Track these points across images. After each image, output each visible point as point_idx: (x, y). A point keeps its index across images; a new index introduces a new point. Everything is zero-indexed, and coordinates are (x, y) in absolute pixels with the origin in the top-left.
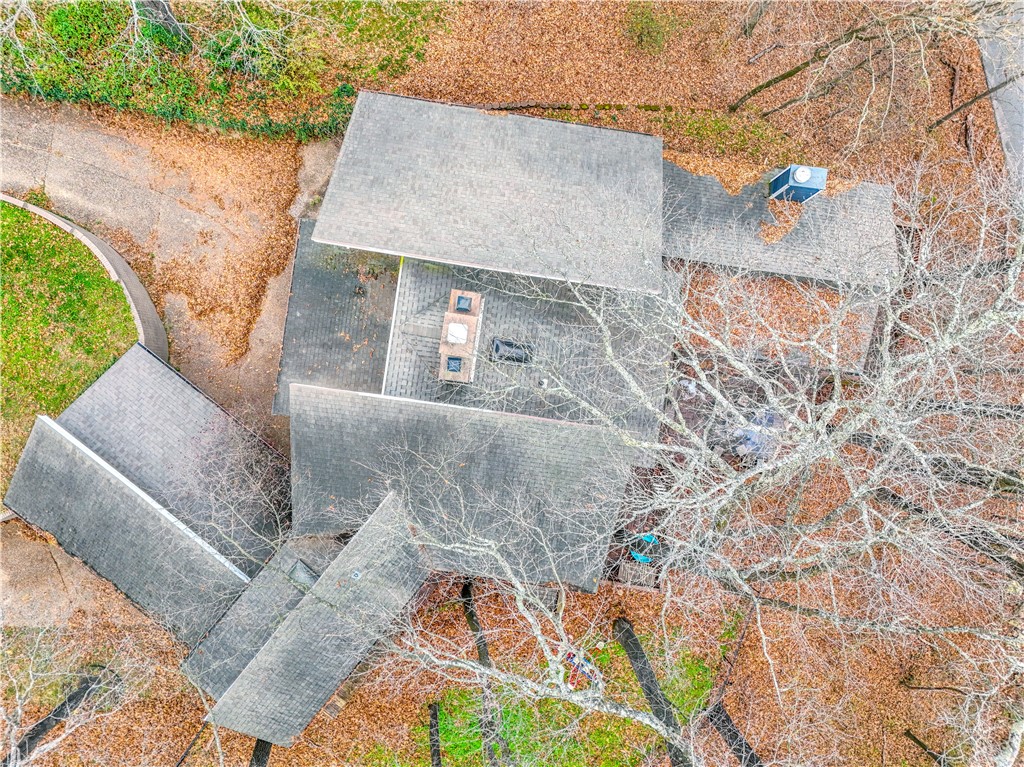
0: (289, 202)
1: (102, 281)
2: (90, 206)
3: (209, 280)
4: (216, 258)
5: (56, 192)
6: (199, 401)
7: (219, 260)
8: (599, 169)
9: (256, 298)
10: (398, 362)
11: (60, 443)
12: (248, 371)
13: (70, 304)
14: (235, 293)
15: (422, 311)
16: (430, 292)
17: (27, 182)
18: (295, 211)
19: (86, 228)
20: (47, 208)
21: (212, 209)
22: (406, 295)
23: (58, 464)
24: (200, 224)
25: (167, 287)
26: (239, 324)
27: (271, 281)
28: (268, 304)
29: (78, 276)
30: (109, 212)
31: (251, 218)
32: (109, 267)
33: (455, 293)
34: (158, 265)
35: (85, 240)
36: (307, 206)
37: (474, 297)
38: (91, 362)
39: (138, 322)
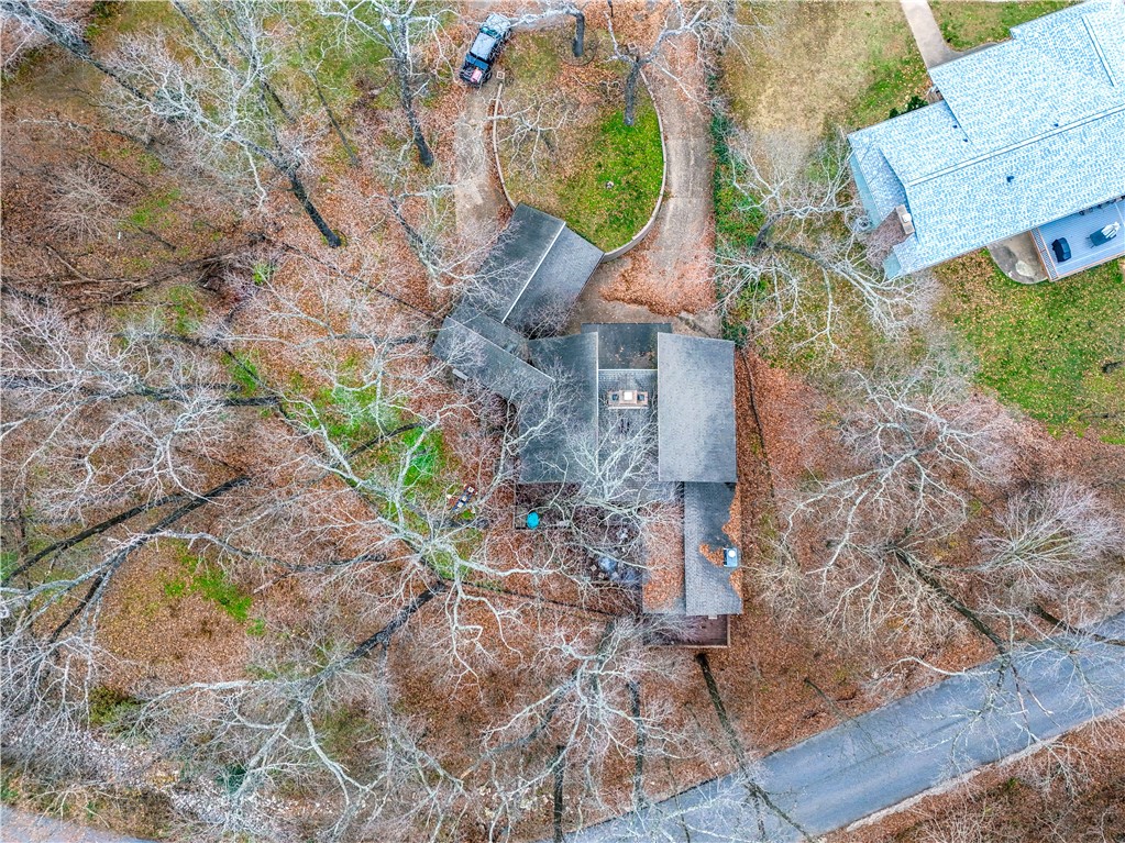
0: (687, 311)
1: (631, 232)
2: (668, 219)
3: (641, 277)
4: (652, 280)
5: (672, 203)
6: (581, 285)
7: (652, 281)
8: (714, 452)
9: (635, 301)
10: (613, 374)
11: (554, 232)
12: (598, 302)
13: (618, 220)
14: (637, 290)
15: (637, 381)
16: (646, 384)
17: (674, 189)
18: (684, 314)
19: (656, 219)
20: (663, 200)
21: (677, 274)
22: (642, 373)
23: (544, 231)
24: (668, 269)
25: (634, 258)
26: (621, 295)
27: (646, 307)
28: (634, 307)
29: (632, 222)
30: (666, 227)
31: (676, 294)
32: (638, 235)
33: (646, 394)
34: (644, 252)
35: (649, 223)
36: (687, 320)
37: (645, 402)
38: (592, 233)
39: (615, 251)
